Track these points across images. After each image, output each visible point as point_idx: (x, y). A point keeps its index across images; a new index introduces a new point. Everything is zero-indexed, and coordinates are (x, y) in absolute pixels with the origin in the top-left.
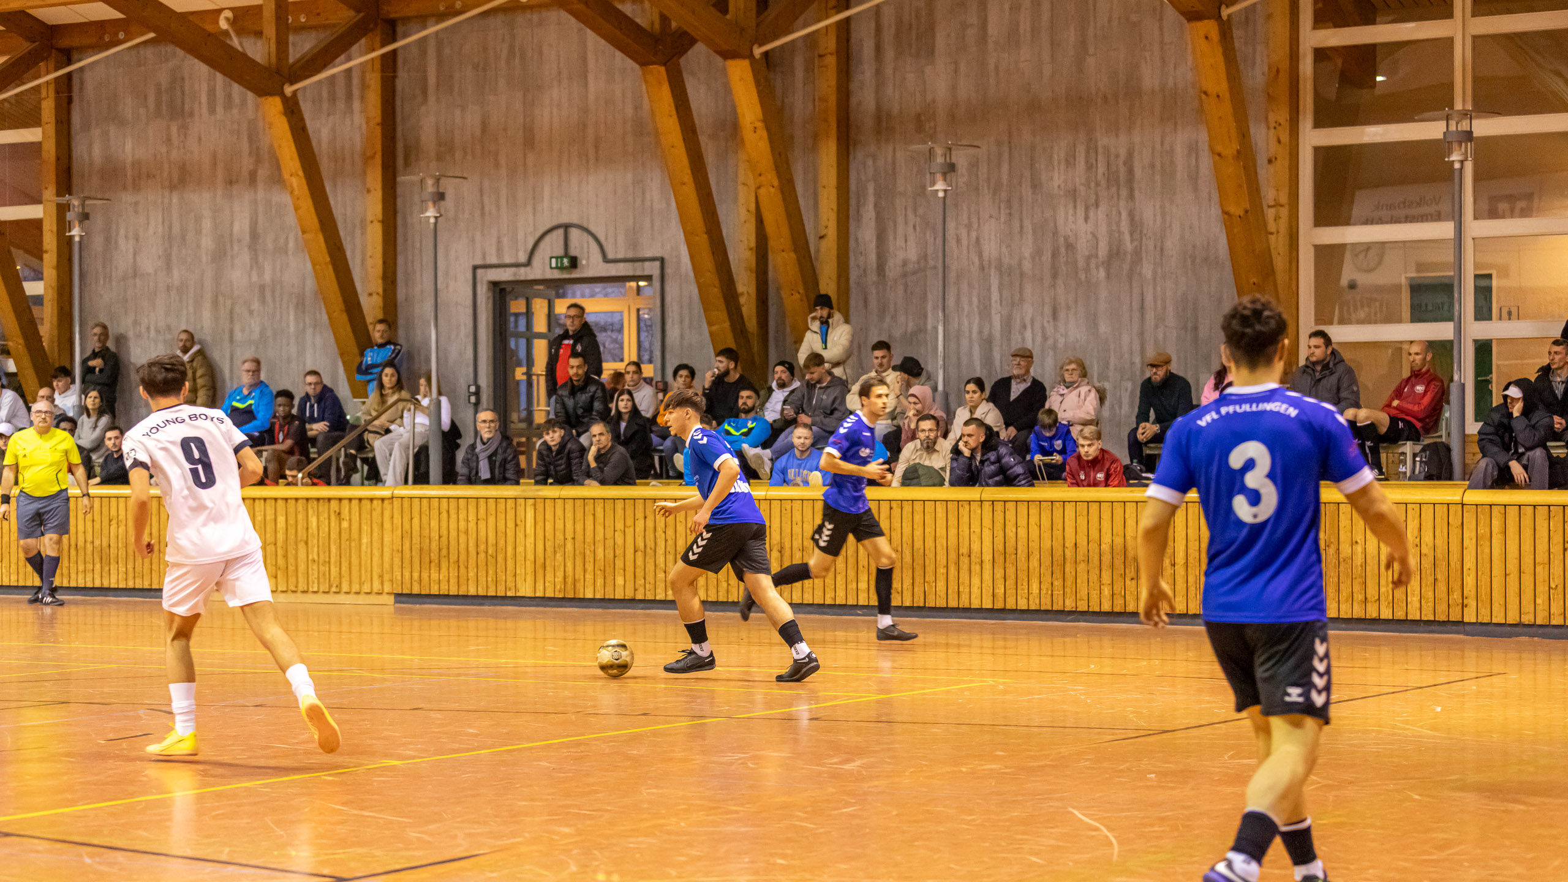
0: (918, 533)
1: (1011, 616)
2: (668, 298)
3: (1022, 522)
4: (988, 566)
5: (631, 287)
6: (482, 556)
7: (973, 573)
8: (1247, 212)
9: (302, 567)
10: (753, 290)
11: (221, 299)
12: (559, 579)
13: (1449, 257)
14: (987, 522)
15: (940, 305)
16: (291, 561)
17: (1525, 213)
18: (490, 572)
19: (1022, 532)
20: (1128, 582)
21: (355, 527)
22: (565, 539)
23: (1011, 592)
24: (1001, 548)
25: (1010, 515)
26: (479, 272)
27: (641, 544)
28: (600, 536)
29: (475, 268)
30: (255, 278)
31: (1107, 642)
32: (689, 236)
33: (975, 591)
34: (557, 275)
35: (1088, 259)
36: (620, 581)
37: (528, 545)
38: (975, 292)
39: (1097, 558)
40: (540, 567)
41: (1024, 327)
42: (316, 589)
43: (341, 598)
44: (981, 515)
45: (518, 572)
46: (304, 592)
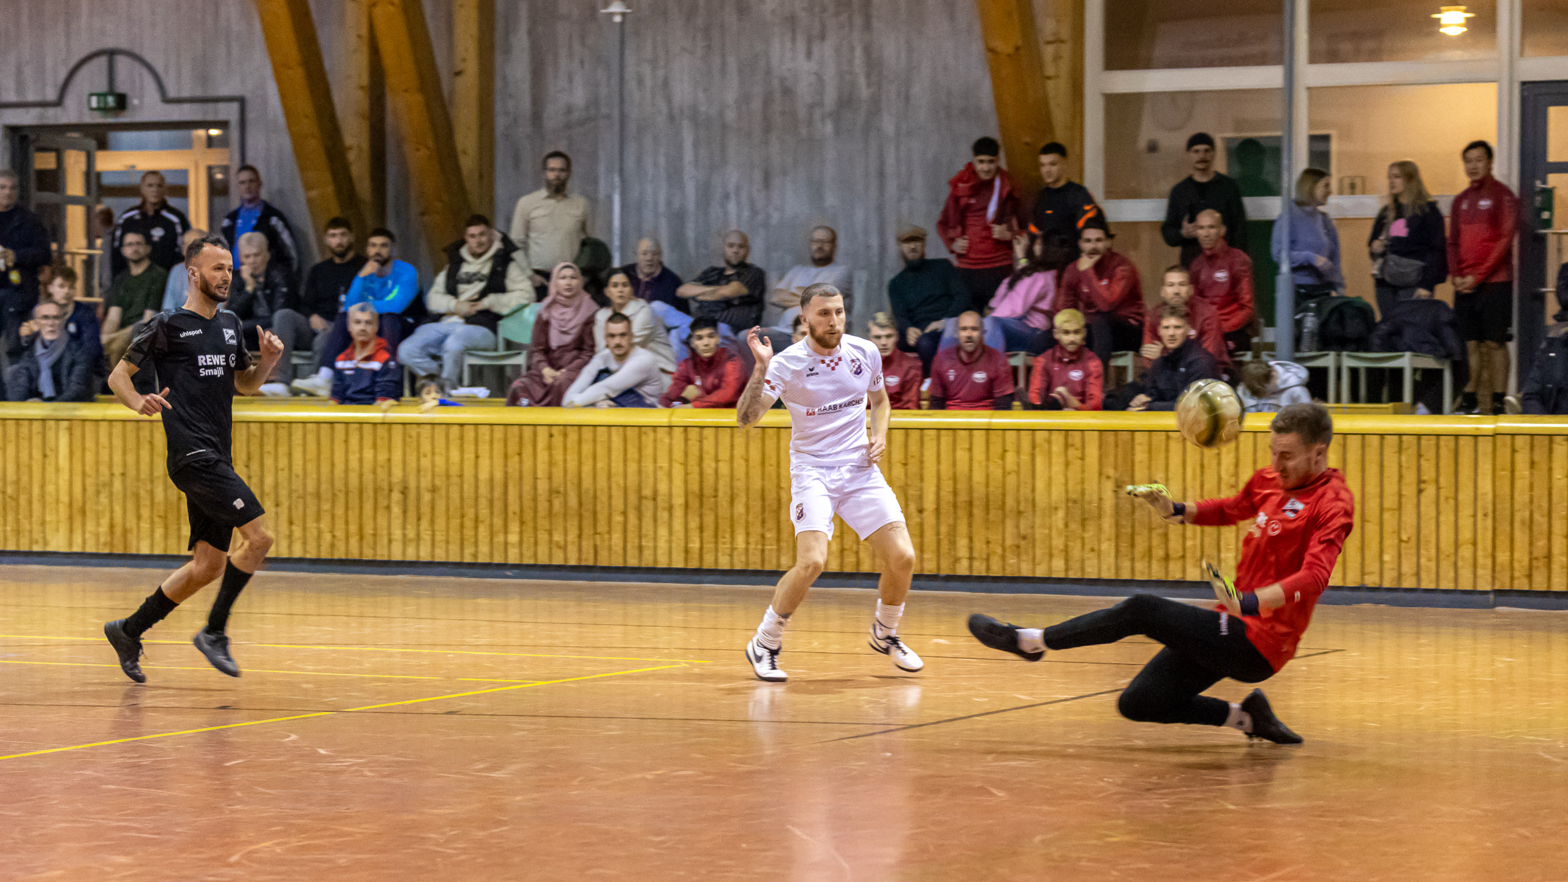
0: (587, 469)
1: (710, 578)
2: (250, 152)
3: (724, 454)
4: (678, 513)
5: (199, 137)
7: (659, 522)
8: (1017, 49)
10: (366, 146)
12: (104, 529)
13: (1276, 112)
14: (678, 455)
15: (617, 167)
17: (1374, 56)
18: (9, 519)
19: (724, 468)
22: (112, 475)
23: (709, 546)
24: (695, 487)
25: (709, 445)
31: (834, 611)
32: (279, 70)
33: (662, 544)
34: (99, 119)
35: (811, 107)
37: (61, 482)
38: (662, 150)
40: (78, 512)
41: (727, 196)
44: (671, 445)
45: (48, 518)
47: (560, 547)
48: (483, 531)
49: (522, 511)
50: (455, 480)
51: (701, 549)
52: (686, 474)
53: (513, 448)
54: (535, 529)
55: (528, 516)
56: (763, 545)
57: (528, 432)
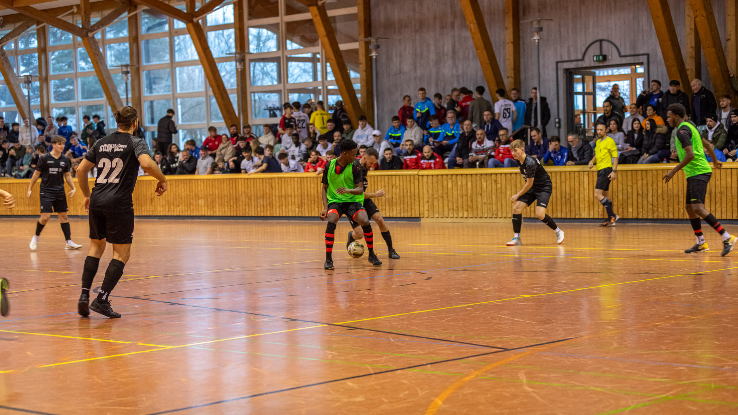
2: (651, 73)
6: (564, 199)
9: (480, 206)
10: (693, 67)
11: (439, 82)
16: (474, 203)
18: (568, 206)
21: (504, 186)
26: (559, 64)
27: (640, 192)
28: (620, 188)
29: (557, 63)
30: (454, 71)
32: (661, 43)
34: (596, 64)
36: (630, 210)
37: (585, 193)
42: (486, 216)
43: (498, 220)
45: (581, 206)
46: (481, 218)
50: (729, 189)
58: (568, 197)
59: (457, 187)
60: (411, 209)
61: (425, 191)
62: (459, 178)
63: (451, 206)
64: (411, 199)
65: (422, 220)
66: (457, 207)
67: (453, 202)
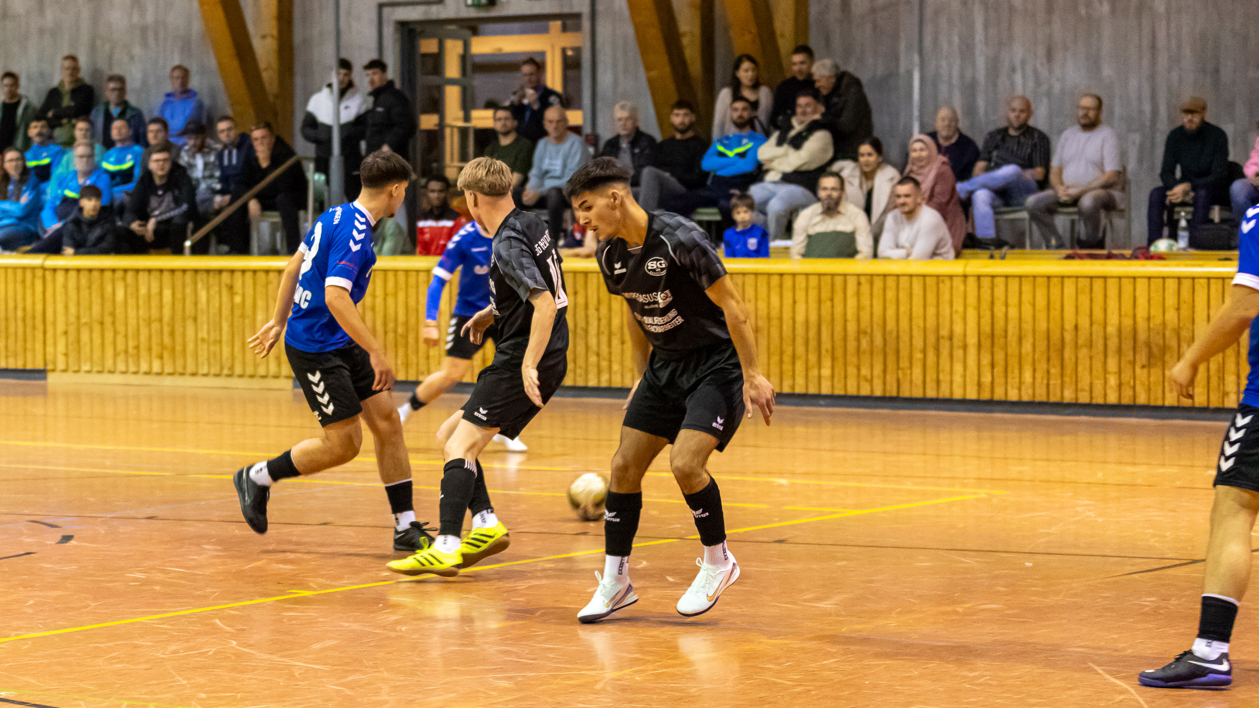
0: (891, 312)
2: (600, 39)
3: (1013, 300)
5: (556, 27)
6: (391, 336)
7: (955, 359)
9: (190, 347)
10: (697, 30)
14: (972, 299)
15: (916, 45)
16: (179, 339)
18: (401, 353)
19: (1013, 312)
20: (1138, 370)
23: (999, 380)
24: (986, 328)
25: (999, 292)
26: (386, 11)
29: (381, 6)
31: (1113, 440)
33: (958, 379)
34: (473, 13)
38: (956, 30)
39: (1101, 342)
42: (205, 371)
43: (234, 382)
44: (965, 292)
46: (194, 374)
47: (866, 380)
48: (800, 366)
49: (833, 348)
50: (775, 322)
51: (992, 383)
52: (979, 317)
53: (826, 294)
54: (845, 365)
55: (839, 353)
56: (1048, 380)
57: (839, 281)
58: (400, 330)
59: (137, 299)
60: (25, 350)
61: (60, 307)
62: (143, 277)
63: (120, 346)
64: (25, 326)
65: (52, 378)
66: (137, 347)
67: (126, 336)
